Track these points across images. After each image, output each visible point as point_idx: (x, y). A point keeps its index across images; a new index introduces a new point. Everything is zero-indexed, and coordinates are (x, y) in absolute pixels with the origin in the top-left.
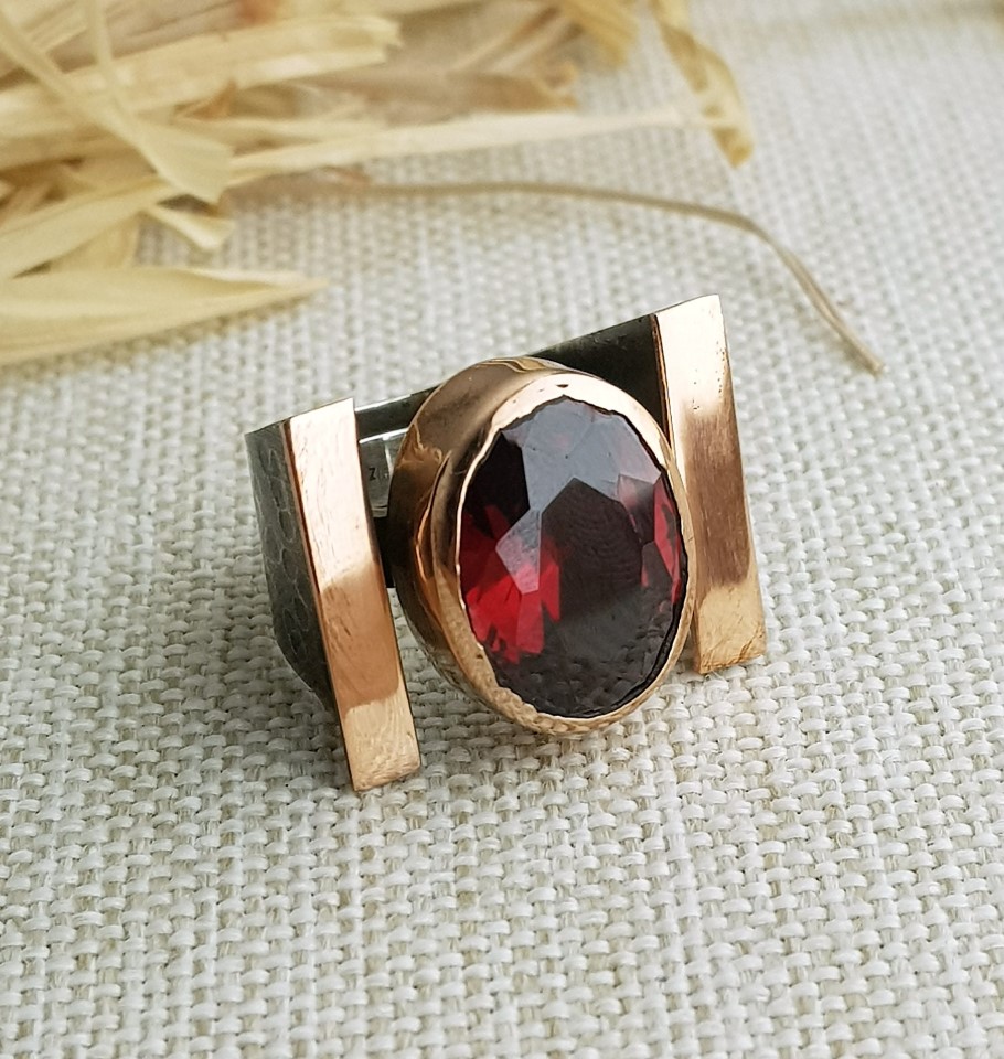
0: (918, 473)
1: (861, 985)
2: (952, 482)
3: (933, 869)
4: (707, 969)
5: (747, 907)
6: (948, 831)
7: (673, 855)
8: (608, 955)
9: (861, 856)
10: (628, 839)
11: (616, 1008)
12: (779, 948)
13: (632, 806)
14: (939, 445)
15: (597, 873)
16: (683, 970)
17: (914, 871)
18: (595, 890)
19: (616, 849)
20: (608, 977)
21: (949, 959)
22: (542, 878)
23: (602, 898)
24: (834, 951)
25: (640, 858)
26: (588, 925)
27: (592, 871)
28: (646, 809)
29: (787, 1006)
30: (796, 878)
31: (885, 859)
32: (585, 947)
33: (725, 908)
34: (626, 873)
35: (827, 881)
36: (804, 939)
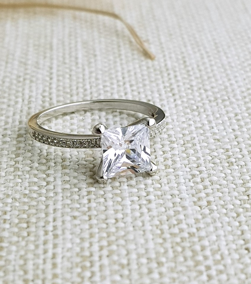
0: (161, 86)
1: (113, 230)
2: (172, 90)
3: (145, 197)
4: (60, 224)
5: (78, 206)
6: (152, 186)
7: (56, 190)
8: (26, 219)
9: (121, 192)
10: (41, 185)
11: (25, 234)
12: (87, 218)
13: (45, 176)
14: (170, 79)
15: (28, 195)
16: (52, 224)
17: (139, 197)
18: (26, 200)
19: (36, 188)
20: (25, 225)
21: (146, 223)
22: (8, 196)
23: (27, 202)
24: (106, 219)
25: (44, 191)
26: (21, 210)
27: (26, 194)
28: (49, 177)
29: (86, 235)
30: (97, 198)
31: (129, 193)
32: (19, 216)
33: (70, 206)
34: (38, 196)
35: (108, 199)
36: (96, 216)
